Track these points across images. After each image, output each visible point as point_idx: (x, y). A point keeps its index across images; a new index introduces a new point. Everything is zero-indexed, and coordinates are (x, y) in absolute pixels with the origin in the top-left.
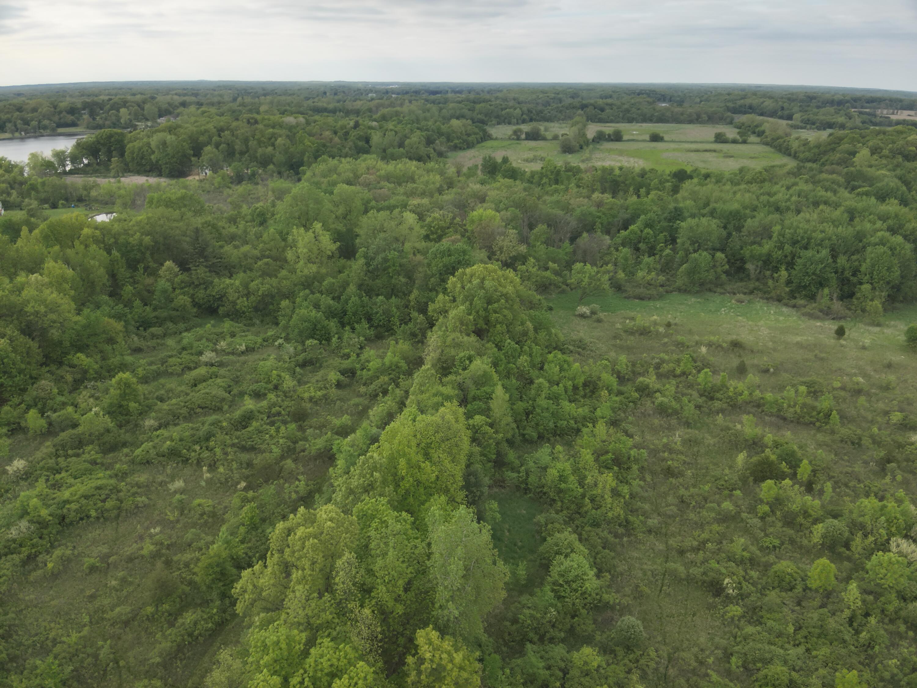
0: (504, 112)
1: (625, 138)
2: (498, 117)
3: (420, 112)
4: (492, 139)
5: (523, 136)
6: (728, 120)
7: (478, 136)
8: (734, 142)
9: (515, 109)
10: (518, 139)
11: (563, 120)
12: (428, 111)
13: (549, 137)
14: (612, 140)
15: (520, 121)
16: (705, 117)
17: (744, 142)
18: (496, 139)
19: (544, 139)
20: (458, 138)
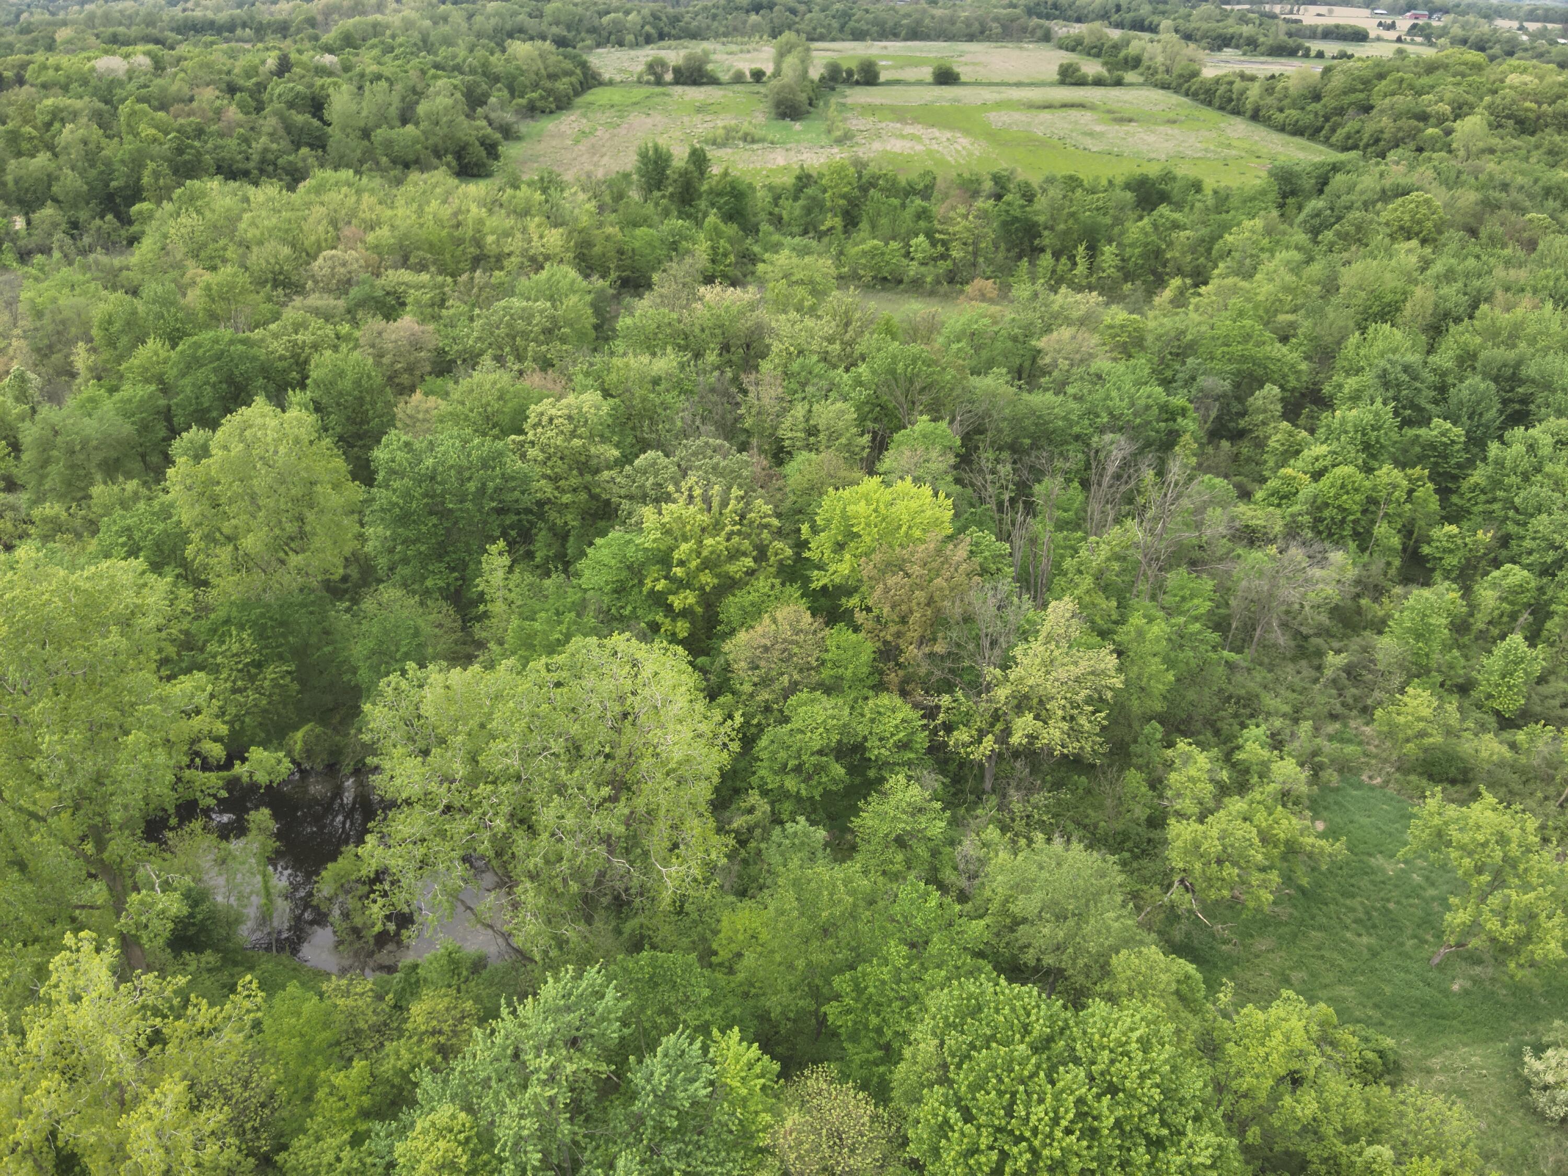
0: (605, 20)
1: (883, 77)
2: (593, 30)
3: (427, 23)
4: (601, 84)
5: (669, 77)
6: (1039, 33)
7: (574, 79)
8: (1099, 82)
9: (627, 13)
10: (659, 82)
11: (725, 35)
12: (445, 19)
13: (725, 77)
14: (857, 83)
15: (641, 39)
16: (996, 27)
17: (1119, 83)
18: (611, 83)
19: (714, 81)
20: (536, 86)
